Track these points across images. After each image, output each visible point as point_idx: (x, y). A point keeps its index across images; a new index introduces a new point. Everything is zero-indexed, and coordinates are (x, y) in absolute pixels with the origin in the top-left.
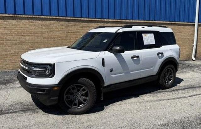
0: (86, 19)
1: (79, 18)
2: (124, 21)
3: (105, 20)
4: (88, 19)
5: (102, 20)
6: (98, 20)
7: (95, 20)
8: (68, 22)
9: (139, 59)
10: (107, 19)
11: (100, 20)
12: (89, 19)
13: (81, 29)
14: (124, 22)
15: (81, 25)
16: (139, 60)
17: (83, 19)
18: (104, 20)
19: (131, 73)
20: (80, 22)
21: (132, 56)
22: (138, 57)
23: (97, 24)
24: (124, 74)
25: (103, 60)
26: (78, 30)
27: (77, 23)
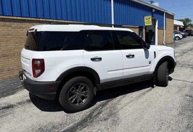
0: (19, 18)
1: (10, 16)
3: (41, 19)
4: (21, 18)
5: (38, 19)
6: (33, 19)
7: (29, 19)
10: (42, 18)
11: (35, 19)
12: (23, 18)
13: (13, 30)
15: (13, 26)
17: (15, 18)
20: (11, 22)
26: (10, 32)
27: (8, 23)
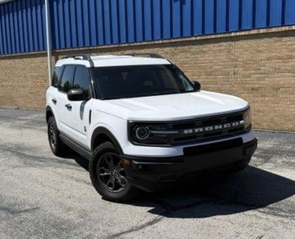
2: (274, 30)
8: (174, 46)
14: (275, 32)
18: (230, 35)
23: (218, 44)
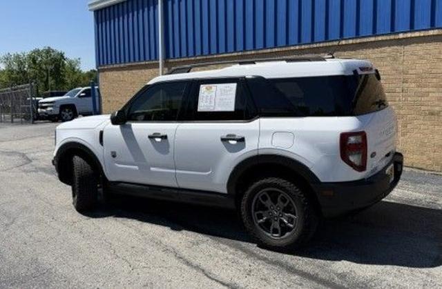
9: (168, 143)
16: (168, 146)
18: (397, 37)
19: (152, 169)
21: (151, 134)
22: (164, 137)
24: (136, 167)
25: (101, 133)
